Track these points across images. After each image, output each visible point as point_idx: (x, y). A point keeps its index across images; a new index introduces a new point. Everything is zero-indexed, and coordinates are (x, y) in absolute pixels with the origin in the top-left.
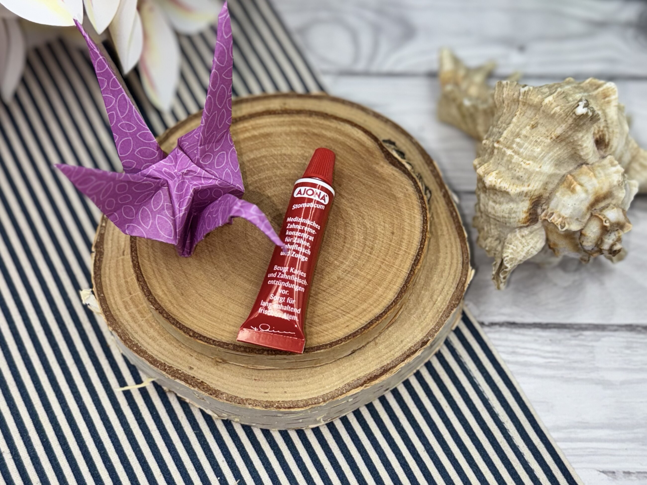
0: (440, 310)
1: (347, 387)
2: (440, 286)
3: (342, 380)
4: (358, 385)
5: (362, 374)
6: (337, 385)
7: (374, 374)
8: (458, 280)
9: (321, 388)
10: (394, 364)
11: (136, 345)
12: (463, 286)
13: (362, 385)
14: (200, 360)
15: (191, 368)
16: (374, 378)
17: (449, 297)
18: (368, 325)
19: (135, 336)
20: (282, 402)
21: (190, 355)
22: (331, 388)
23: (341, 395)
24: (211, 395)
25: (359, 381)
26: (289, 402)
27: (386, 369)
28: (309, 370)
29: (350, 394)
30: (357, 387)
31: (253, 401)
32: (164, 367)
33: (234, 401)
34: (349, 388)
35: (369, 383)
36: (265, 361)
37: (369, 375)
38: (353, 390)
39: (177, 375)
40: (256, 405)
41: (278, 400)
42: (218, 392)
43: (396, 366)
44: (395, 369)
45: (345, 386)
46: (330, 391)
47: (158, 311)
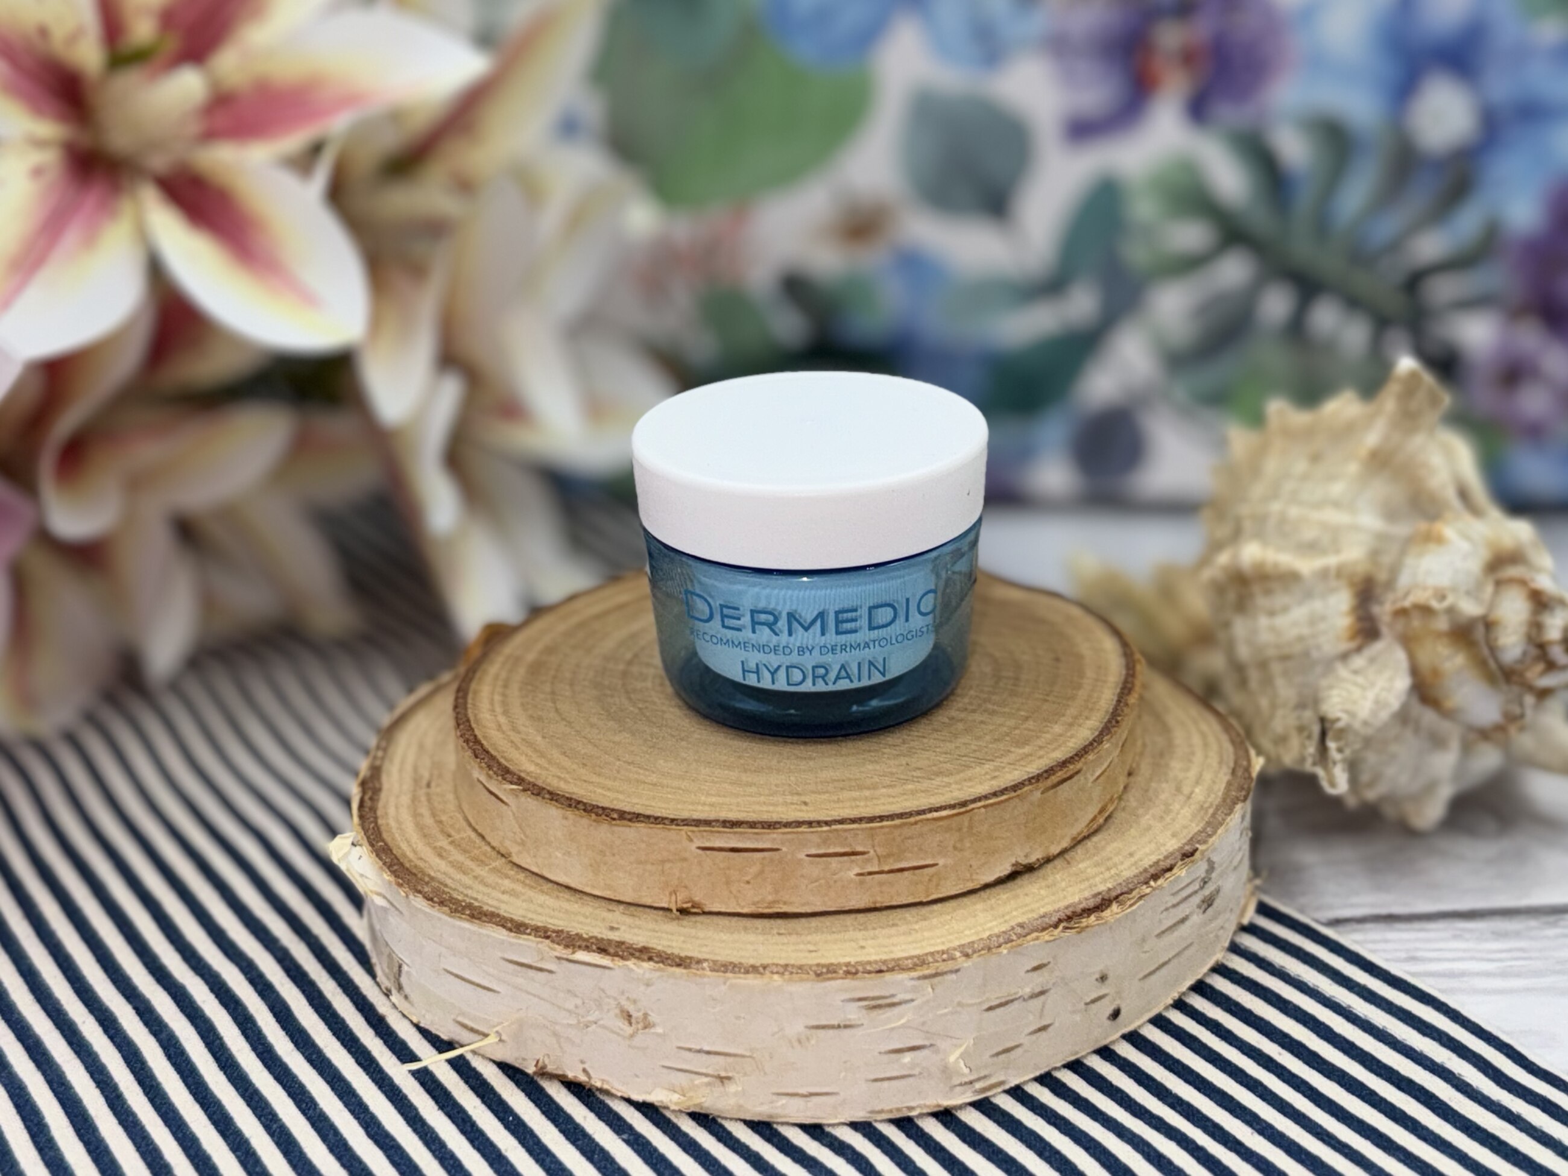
0: (1206, 805)
1: (1019, 930)
2: (1192, 774)
3: (1002, 920)
4: (1044, 925)
5: (1049, 908)
6: (990, 929)
7: (1081, 906)
8: (1232, 765)
9: (950, 934)
10: (1125, 889)
11: (469, 906)
12: (1248, 769)
13: (1056, 926)
14: (633, 915)
15: (612, 928)
16: (1081, 915)
17: (1221, 787)
18: (1045, 775)
19: (465, 892)
20: (857, 963)
21: (609, 910)
22: (977, 933)
23: (1006, 943)
24: (672, 966)
25: (1047, 920)
26: (876, 962)
27: (1106, 897)
28: (914, 911)
29: (1028, 942)
30: (1044, 929)
31: (782, 966)
32: (544, 933)
33: (733, 972)
34: (1026, 931)
35: (1072, 923)
36: (802, 876)
37: (1067, 908)
38: (1035, 935)
39: (578, 944)
40: (792, 973)
41: (847, 960)
42: (688, 961)
43: (1130, 891)
44: (1130, 896)
45: (1013, 928)
46: (978, 938)
47: (529, 792)
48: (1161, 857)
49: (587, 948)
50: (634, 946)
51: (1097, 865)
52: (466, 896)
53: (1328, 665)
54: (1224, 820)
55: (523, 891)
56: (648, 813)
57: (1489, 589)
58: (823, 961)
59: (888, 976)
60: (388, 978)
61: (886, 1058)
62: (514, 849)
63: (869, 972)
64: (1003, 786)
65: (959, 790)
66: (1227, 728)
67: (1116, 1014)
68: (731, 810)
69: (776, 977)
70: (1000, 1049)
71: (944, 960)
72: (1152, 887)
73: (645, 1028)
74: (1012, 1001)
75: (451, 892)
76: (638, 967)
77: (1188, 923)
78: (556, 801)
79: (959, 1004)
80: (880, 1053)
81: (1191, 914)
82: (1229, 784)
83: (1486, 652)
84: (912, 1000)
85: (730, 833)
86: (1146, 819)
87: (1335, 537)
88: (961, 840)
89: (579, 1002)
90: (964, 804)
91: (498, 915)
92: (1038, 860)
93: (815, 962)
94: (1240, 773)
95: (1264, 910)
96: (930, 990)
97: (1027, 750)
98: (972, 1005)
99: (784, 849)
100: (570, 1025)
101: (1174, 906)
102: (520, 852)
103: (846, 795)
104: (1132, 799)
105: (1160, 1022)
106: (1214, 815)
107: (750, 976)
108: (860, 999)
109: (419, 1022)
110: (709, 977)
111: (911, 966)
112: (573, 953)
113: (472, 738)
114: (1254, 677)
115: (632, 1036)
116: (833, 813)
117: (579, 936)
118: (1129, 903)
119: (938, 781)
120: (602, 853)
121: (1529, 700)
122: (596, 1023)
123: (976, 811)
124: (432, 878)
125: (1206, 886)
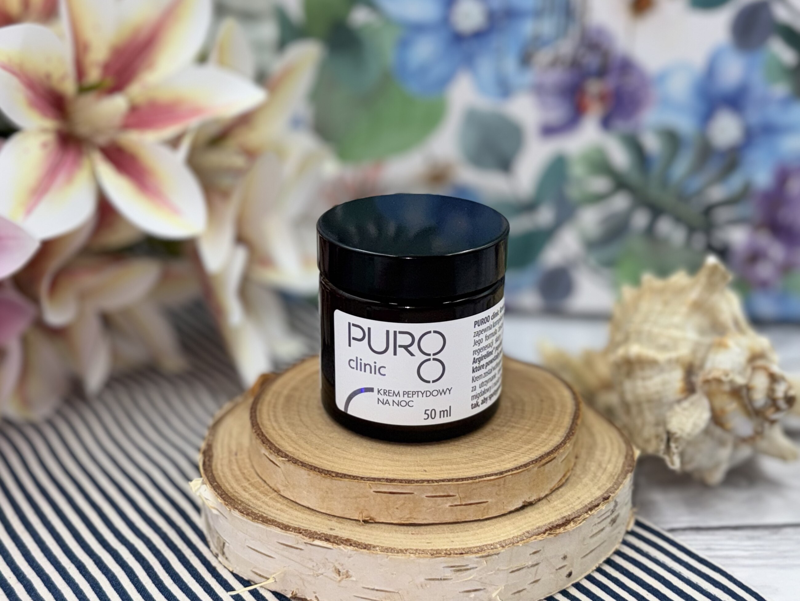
1: (527, 535)
4: (539, 532)
5: (540, 524)
6: (513, 533)
7: (556, 523)
8: (625, 454)
9: (494, 536)
10: (577, 515)
11: (262, 516)
13: (544, 533)
14: (341, 523)
15: (331, 529)
16: (556, 527)
18: (540, 459)
19: (259, 509)
20: (451, 549)
21: (329, 520)
22: (507, 535)
23: (521, 541)
24: (361, 549)
25: (540, 529)
26: (459, 549)
27: (568, 519)
28: (476, 524)
29: (532, 540)
30: (539, 534)
31: (414, 550)
32: (298, 530)
33: (391, 552)
34: (530, 535)
35: (552, 531)
36: (424, 506)
37: (549, 524)
38: (535, 537)
39: (315, 536)
40: (419, 553)
41: (445, 547)
42: (369, 546)
43: (579, 516)
44: (579, 519)
45: (524, 534)
46: (507, 538)
47: (291, 462)
48: (593, 499)
49: (320, 539)
50: (343, 538)
51: (563, 503)
52: (260, 511)
53: (671, 405)
54: (622, 481)
55: (287, 509)
56: (350, 474)
57: (749, 371)
58: (434, 548)
59: (466, 556)
60: (217, 548)
61: (462, 594)
62: (281, 488)
63: (457, 554)
64: (520, 464)
65: (499, 466)
66: (622, 435)
67: (570, 575)
68: (389, 474)
69: (412, 555)
70: (516, 591)
71: (492, 549)
72: (589, 514)
73: (347, 577)
74: (523, 568)
75: (252, 509)
76: (345, 548)
77: (604, 531)
78: (305, 466)
79: (498, 570)
80: (460, 592)
81: (606, 526)
82: (624, 464)
83: (746, 401)
84: (476, 568)
85: (390, 485)
86: (586, 480)
87: (675, 343)
88: (500, 490)
89: (315, 565)
90: (501, 473)
91: (276, 521)
92: (535, 500)
93: (431, 548)
94: (629, 458)
95: (638, 524)
96: (485, 563)
97: (530, 446)
98: (504, 570)
99: (415, 493)
100: (309, 575)
101: (599, 523)
102: (284, 490)
103: (444, 467)
104: (578, 470)
105: (590, 578)
106: (617, 479)
107: (400, 554)
108: (452, 567)
109: (233, 571)
110: (379, 554)
111: (476, 551)
112: (313, 541)
113: (261, 433)
114: (634, 410)
115: (340, 581)
116: (438, 476)
117: (316, 533)
118: (579, 522)
119: (489, 461)
120: (327, 492)
121: (767, 425)
122: (322, 574)
123: (507, 477)
124: (242, 502)
125: (614, 513)
